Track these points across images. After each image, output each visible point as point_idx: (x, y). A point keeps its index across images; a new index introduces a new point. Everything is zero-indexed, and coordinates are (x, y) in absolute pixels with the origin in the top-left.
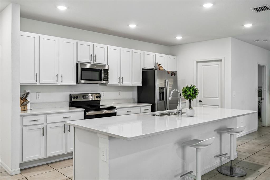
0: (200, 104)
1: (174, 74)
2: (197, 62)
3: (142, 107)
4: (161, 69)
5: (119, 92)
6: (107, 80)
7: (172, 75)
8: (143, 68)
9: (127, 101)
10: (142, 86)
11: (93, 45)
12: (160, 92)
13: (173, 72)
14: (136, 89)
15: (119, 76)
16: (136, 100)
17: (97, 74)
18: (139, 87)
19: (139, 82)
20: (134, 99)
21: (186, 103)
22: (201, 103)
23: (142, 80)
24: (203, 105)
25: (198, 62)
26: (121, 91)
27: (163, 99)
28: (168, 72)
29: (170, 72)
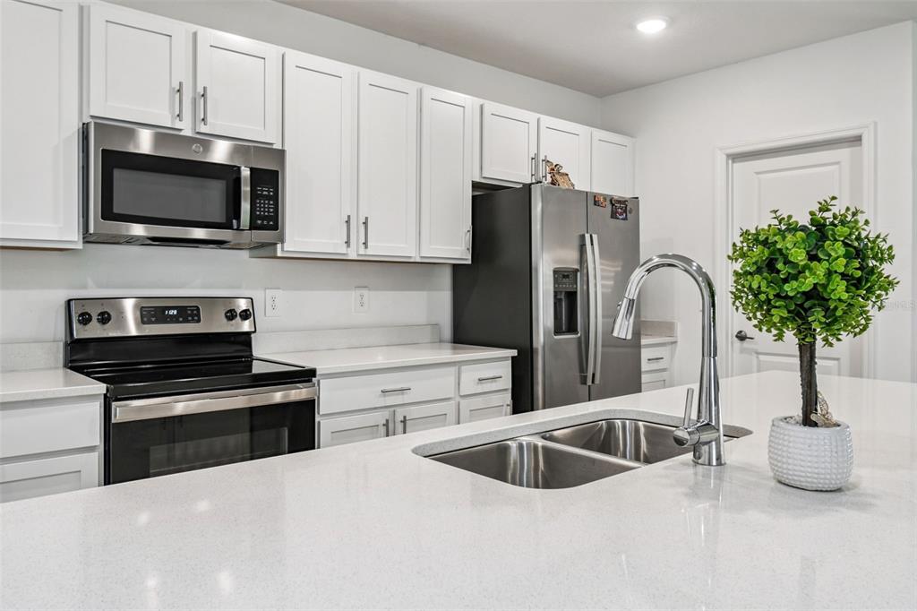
0: (742, 351)
1: (622, 209)
2: (729, 156)
3: (463, 368)
4: (564, 186)
5: (359, 292)
6: (275, 228)
7: (614, 215)
8: (477, 179)
9: (403, 335)
10: (470, 262)
11: (195, 34)
12: (556, 294)
13: (619, 202)
14: (446, 278)
15: (347, 211)
16: (447, 332)
17: (215, 191)
18: (457, 269)
19: (458, 248)
20: (435, 326)
21: (675, 342)
22: (747, 344)
23: (469, 236)
24: (758, 353)
25: (736, 157)
26: (369, 290)
27: (572, 328)
28: (596, 200)
29: (605, 199)
